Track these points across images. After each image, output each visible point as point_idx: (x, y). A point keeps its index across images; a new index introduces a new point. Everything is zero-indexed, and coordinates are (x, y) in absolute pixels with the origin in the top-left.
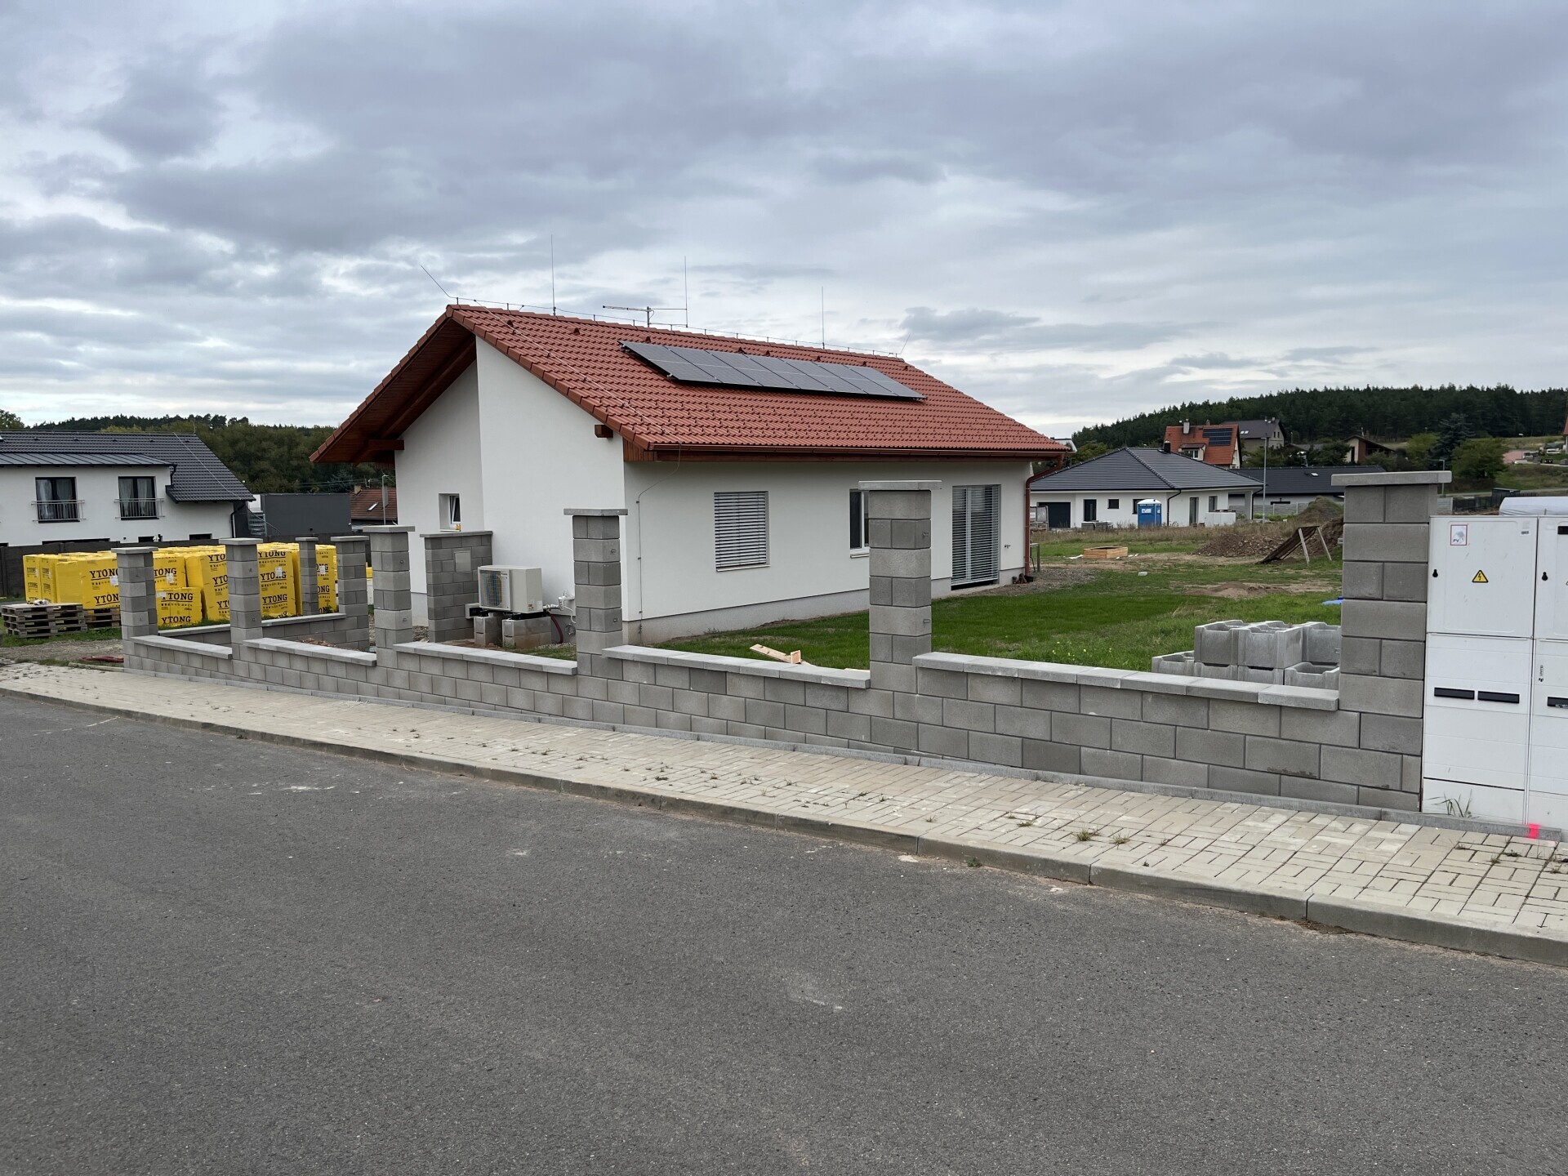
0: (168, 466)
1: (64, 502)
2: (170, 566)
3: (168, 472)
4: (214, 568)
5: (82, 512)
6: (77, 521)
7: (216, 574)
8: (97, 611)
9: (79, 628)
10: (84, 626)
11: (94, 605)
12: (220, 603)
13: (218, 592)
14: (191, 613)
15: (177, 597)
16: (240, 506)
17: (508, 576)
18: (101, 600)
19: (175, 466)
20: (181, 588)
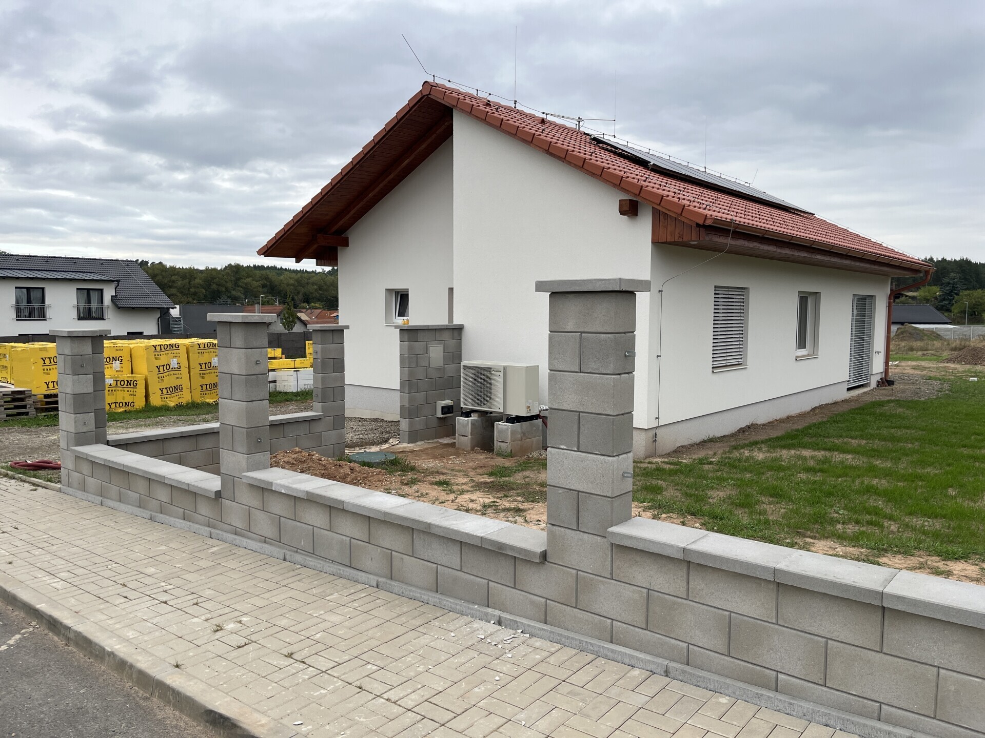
0: (113, 281)
1: (36, 305)
2: (117, 354)
3: (114, 285)
4: (157, 357)
5: (49, 313)
6: (45, 320)
7: (159, 363)
8: (46, 396)
9: (27, 414)
10: (32, 412)
11: (43, 390)
12: (161, 390)
13: (161, 380)
14: (135, 399)
15: (122, 383)
16: (165, 312)
17: (502, 374)
18: (51, 385)
19: (118, 281)
20: (126, 376)
